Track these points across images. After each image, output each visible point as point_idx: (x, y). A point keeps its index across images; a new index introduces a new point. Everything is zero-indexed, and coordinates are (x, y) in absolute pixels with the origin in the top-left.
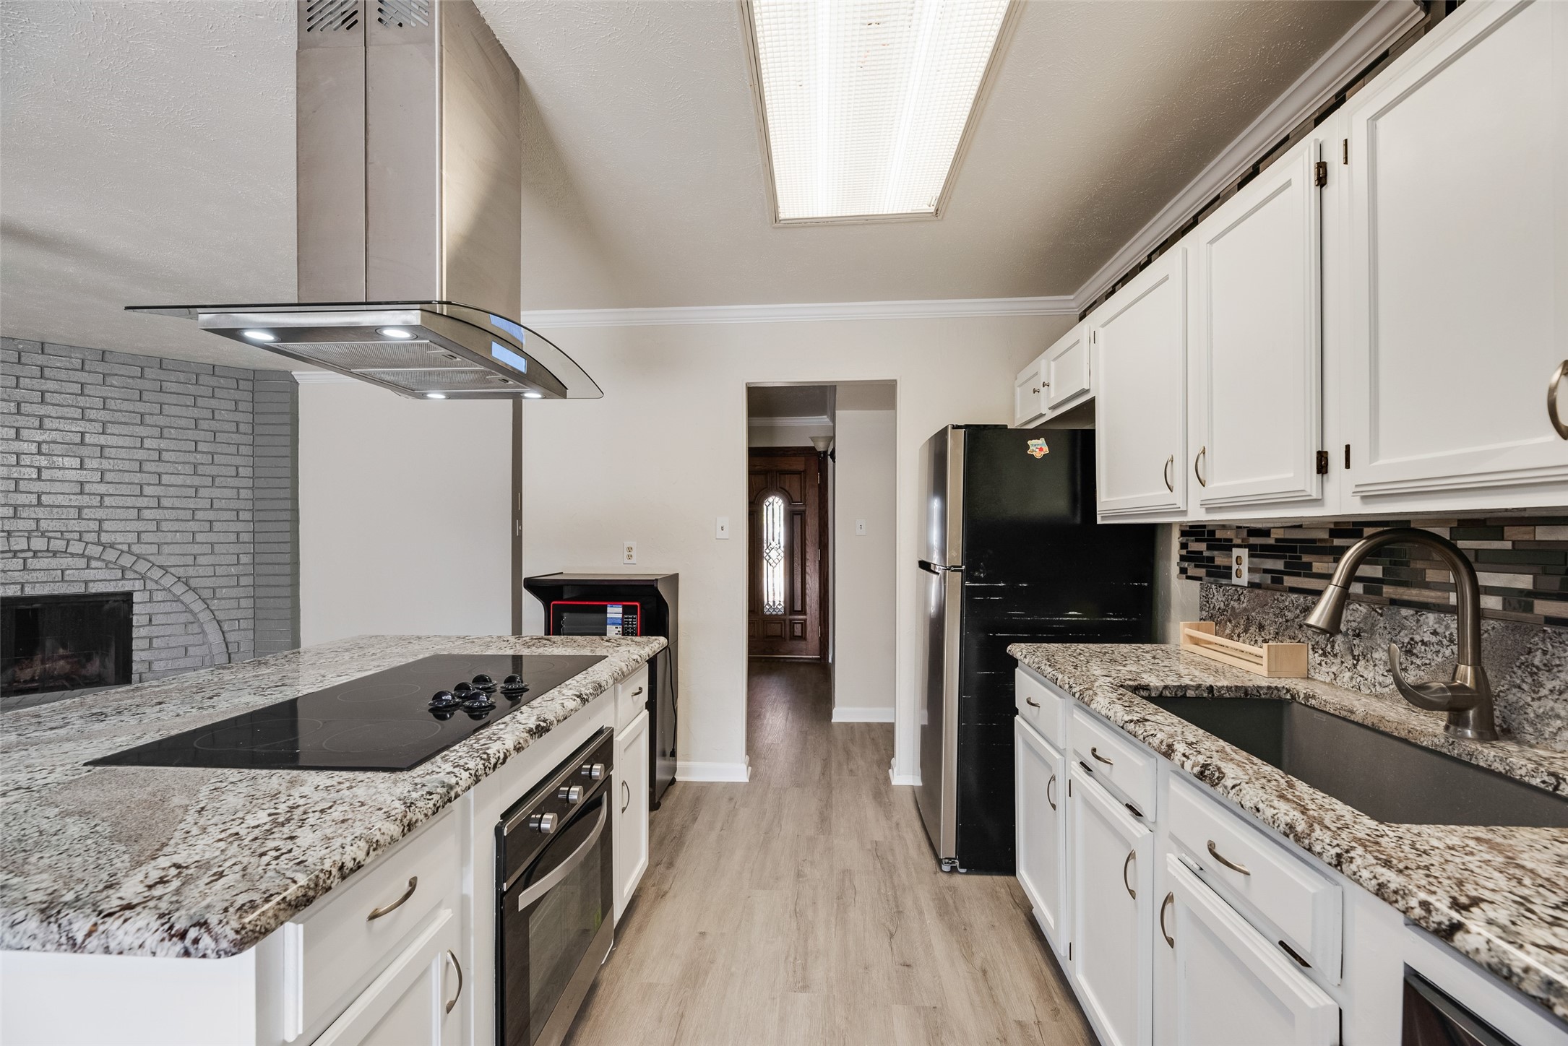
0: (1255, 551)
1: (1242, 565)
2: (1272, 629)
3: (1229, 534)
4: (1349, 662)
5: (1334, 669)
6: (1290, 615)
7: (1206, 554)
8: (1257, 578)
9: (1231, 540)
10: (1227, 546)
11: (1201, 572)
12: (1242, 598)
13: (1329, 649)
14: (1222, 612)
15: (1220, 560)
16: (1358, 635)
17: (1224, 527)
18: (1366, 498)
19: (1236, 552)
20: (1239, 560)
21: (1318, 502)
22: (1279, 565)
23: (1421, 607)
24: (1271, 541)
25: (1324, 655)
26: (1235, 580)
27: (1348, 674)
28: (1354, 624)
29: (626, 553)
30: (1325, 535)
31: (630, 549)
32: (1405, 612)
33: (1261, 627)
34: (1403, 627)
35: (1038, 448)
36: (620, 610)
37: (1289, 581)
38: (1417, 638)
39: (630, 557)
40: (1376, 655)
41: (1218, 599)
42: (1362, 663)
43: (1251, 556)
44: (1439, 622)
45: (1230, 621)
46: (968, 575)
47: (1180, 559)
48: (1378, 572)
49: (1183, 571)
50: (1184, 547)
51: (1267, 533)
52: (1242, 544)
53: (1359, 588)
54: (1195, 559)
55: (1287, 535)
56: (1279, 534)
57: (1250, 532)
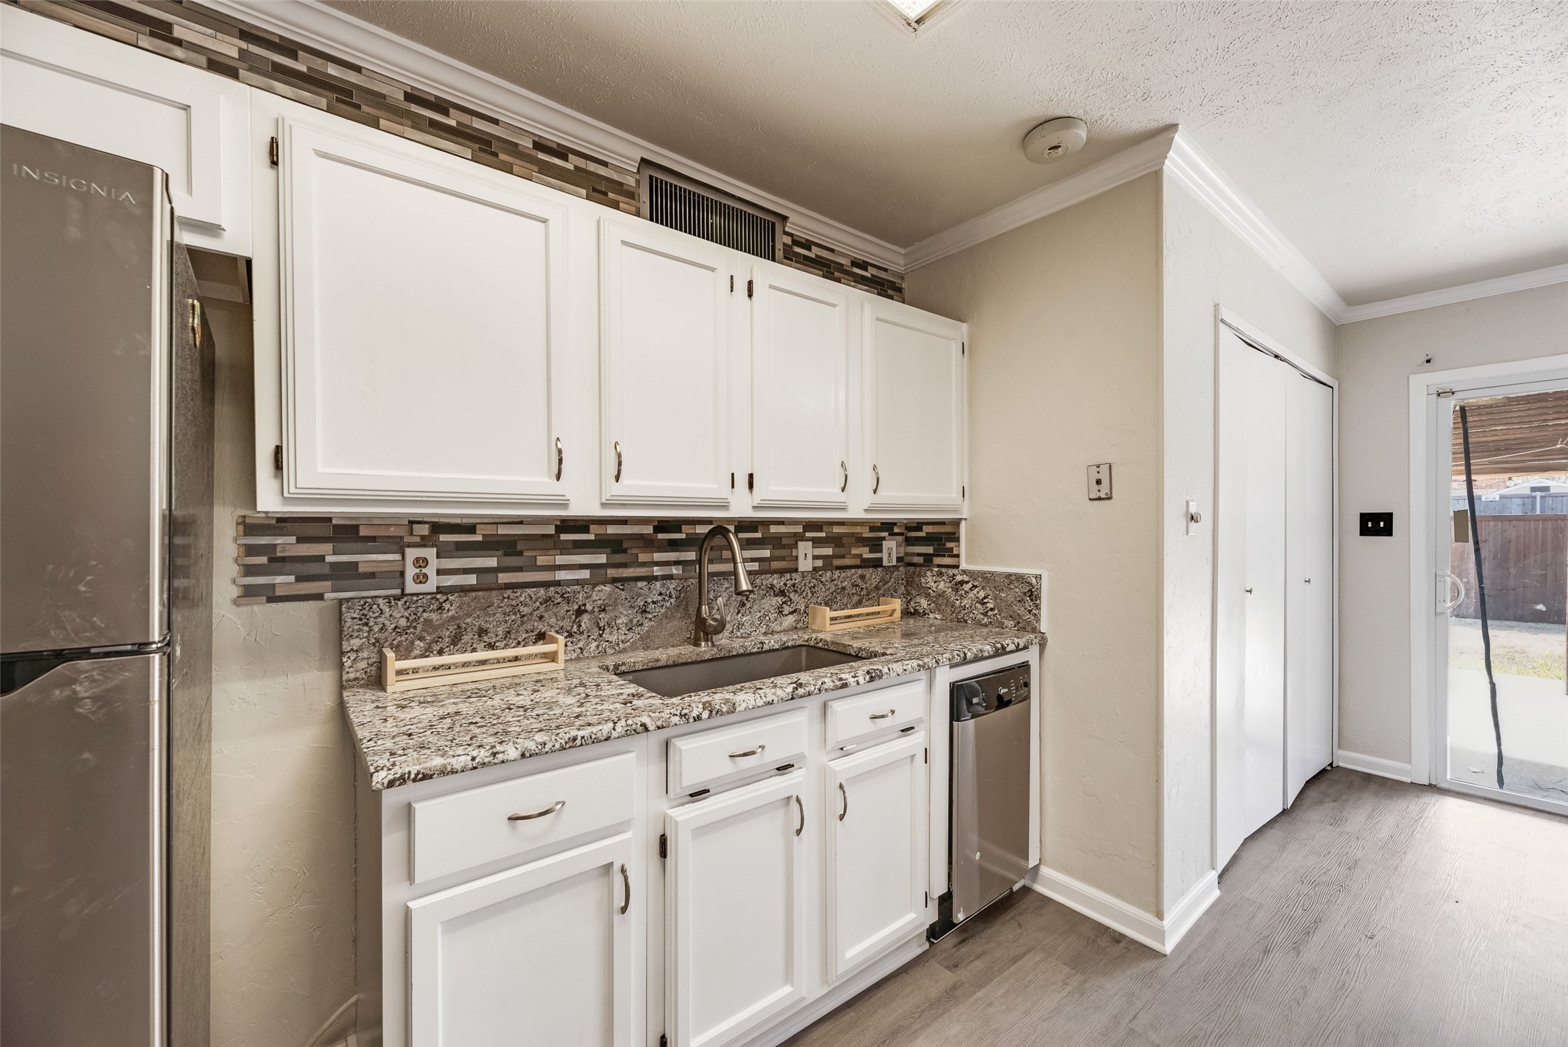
1: (425, 571)
2: (500, 631)
3: (392, 531)
5: (581, 645)
6: (525, 610)
7: (333, 558)
8: (454, 581)
9: (401, 538)
12: (447, 606)
13: (575, 629)
16: (604, 610)
19: (411, 554)
20: (421, 563)
22: (489, 562)
23: (651, 579)
24: (478, 537)
25: (570, 635)
26: (411, 587)
27: (594, 645)
28: (599, 602)
32: (640, 584)
33: (482, 632)
34: (639, 595)
37: (504, 578)
38: (649, 600)
40: (619, 621)
42: (607, 631)
43: (438, 556)
44: (663, 586)
45: (421, 639)
47: (249, 570)
48: (602, 559)
49: (249, 593)
50: (251, 550)
51: (471, 529)
52: (424, 542)
53: (585, 574)
54: (306, 569)
55: (502, 530)
56: (490, 530)
57: (438, 528)
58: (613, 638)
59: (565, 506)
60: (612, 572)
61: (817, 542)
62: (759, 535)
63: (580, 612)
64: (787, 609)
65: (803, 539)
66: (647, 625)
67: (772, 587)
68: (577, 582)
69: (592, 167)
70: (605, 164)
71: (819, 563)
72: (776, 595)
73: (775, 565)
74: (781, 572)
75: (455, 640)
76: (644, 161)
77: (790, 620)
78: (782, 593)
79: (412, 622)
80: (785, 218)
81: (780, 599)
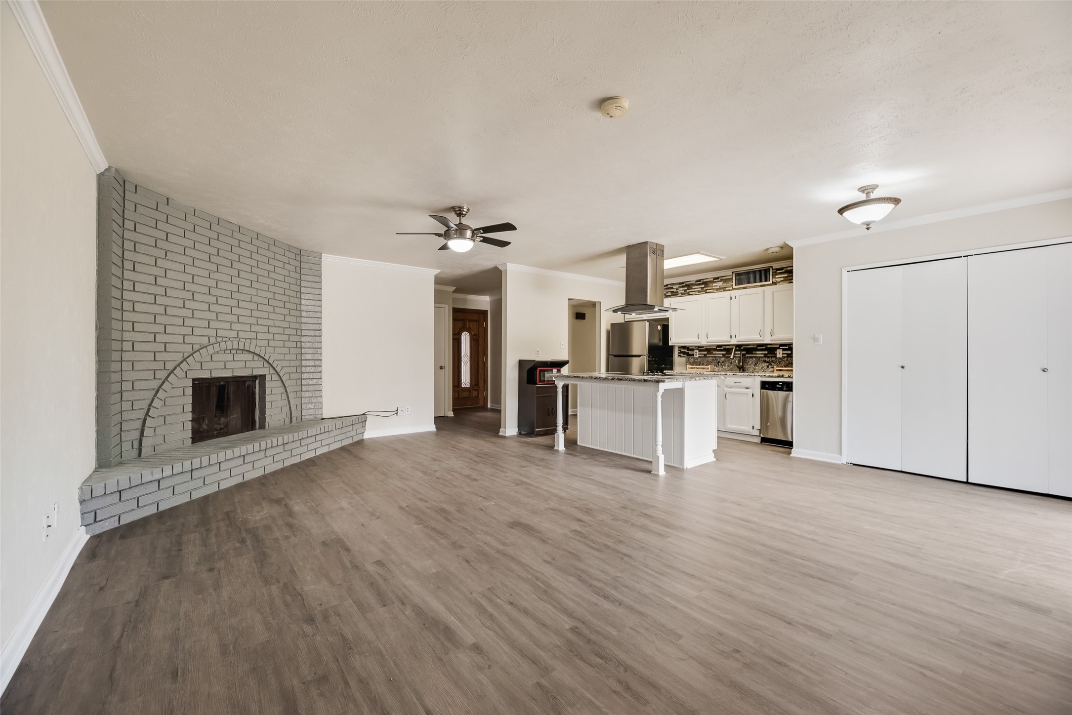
0: (700, 351)
1: (697, 354)
2: (706, 364)
3: (693, 348)
4: (721, 367)
5: (718, 368)
6: (710, 361)
7: (686, 352)
8: (700, 356)
10: (693, 350)
11: (686, 355)
12: (698, 359)
14: (693, 362)
15: (690, 352)
17: (691, 346)
18: (737, 342)
19: (695, 351)
20: (696, 352)
21: (730, 342)
22: (706, 353)
24: (704, 349)
25: (717, 366)
26: (695, 356)
28: (723, 361)
29: (537, 353)
30: (715, 347)
31: (538, 351)
33: (703, 364)
35: (659, 328)
36: (556, 370)
37: (708, 355)
38: (732, 361)
39: (538, 354)
40: (726, 365)
41: (692, 360)
43: (699, 351)
46: (649, 357)
47: (679, 353)
48: (725, 353)
49: (679, 356)
50: (679, 350)
51: (703, 347)
52: (697, 350)
53: (721, 355)
54: (684, 353)
55: (708, 347)
56: (706, 347)
57: (699, 347)
58: (725, 368)
59: (701, 343)
60: (726, 355)
61: (784, 350)
62: (764, 348)
63: (719, 362)
64: (770, 367)
65: (779, 348)
66: (732, 366)
67: (765, 361)
68: (719, 357)
69: (723, 278)
70: (726, 276)
71: (786, 355)
72: (766, 363)
73: (769, 355)
74: (768, 357)
75: (699, 365)
76: (733, 272)
77: (772, 369)
78: (768, 362)
79: (694, 361)
80: (772, 266)
81: (768, 364)
